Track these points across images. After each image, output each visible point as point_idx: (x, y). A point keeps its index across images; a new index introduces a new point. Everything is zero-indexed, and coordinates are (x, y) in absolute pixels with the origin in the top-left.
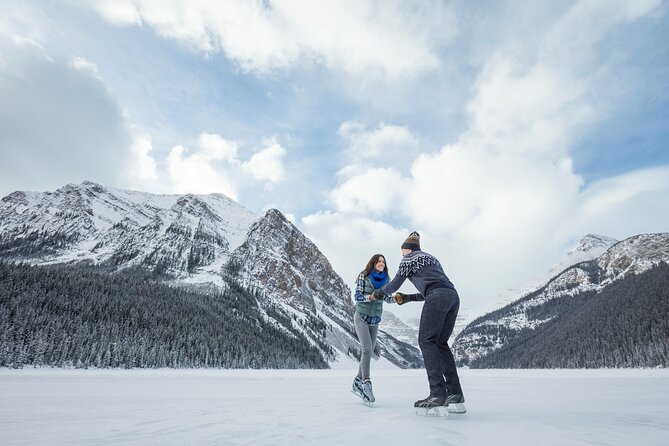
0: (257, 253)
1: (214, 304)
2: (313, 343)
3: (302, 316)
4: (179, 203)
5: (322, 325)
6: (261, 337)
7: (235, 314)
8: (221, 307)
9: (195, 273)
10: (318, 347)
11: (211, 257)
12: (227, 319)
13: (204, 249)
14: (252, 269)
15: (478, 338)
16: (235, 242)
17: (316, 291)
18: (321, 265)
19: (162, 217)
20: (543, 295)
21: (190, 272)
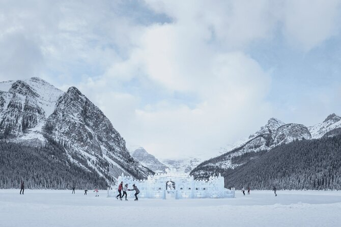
0: (64, 118)
1: (41, 153)
2: (101, 175)
3: (94, 158)
4: (13, 87)
5: (107, 164)
6: (70, 172)
7: (54, 158)
8: (45, 154)
9: (27, 133)
10: (104, 177)
11: (35, 122)
12: (50, 162)
13: (30, 117)
14: (61, 128)
15: (203, 173)
16: (49, 111)
17: (102, 142)
18: (105, 125)
19: (4, 97)
20: (241, 151)
21: (24, 132)
